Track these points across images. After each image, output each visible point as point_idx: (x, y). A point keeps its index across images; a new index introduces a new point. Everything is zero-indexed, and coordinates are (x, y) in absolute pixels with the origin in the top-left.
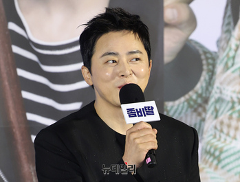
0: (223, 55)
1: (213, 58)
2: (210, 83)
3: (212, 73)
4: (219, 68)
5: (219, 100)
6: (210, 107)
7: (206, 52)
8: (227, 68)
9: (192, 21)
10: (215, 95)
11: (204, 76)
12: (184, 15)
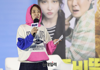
0: (74, 30)
1: (73, 30)
2: (73, 34)
3: (73, 32)
4: (74, 31)
5: (74, 37)
6: (73, 38)
7: (72, 29)
8: (75, 31)
9: (69, 24)
10: (73, 35)
11: (72, 33)
12: (68, 23)
